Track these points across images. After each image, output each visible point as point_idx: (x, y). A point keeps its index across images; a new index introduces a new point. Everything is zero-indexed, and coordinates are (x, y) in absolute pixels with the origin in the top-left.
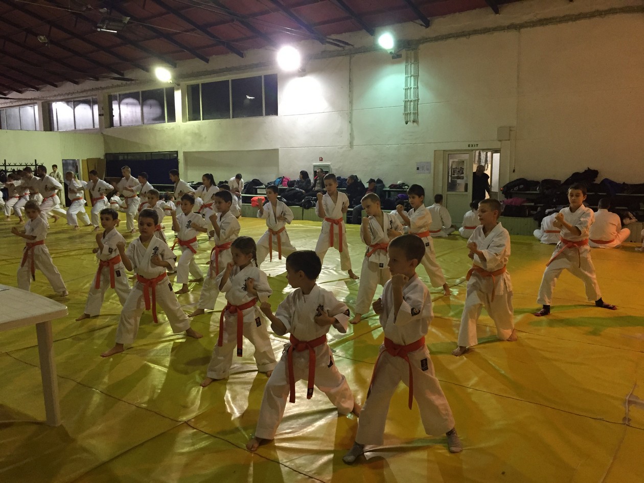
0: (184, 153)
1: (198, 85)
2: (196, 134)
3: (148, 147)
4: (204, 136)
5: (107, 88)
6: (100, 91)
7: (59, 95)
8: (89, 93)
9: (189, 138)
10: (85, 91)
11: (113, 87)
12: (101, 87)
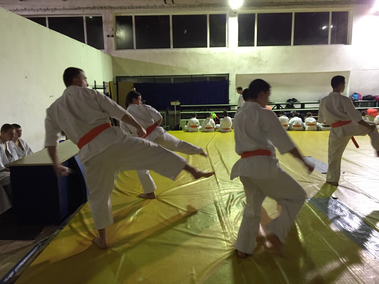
0: (237, 75)
1: (253, 15)
2: (254, 58)
3: (186, 70)
4: (265, 60)
5: (121, 8)
6: (107, 11)
7: (25, 9)
8: (87, 12)
9: (246, 63)
10: (79, 8)
11: (132, 7)
12: (109, 7)
